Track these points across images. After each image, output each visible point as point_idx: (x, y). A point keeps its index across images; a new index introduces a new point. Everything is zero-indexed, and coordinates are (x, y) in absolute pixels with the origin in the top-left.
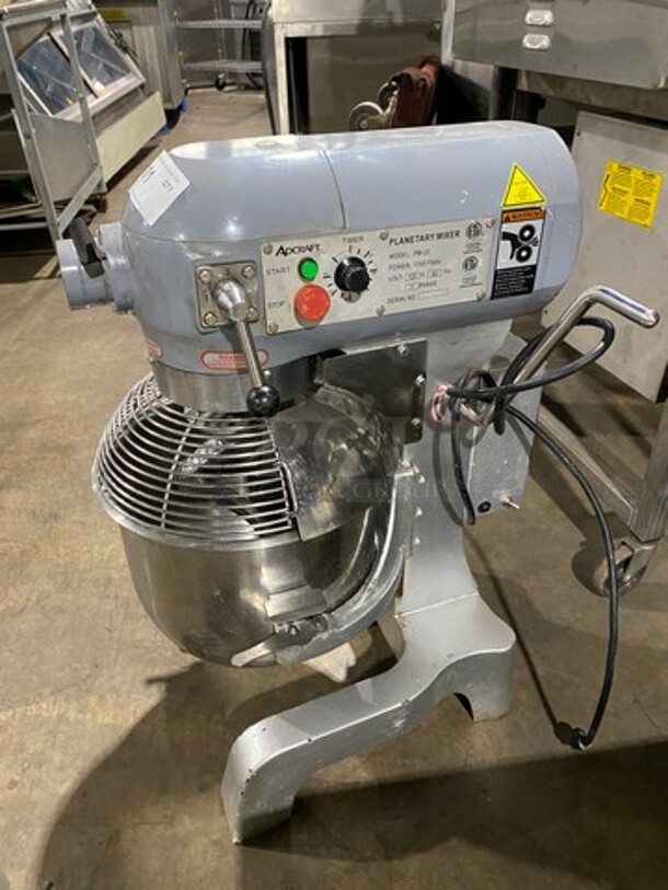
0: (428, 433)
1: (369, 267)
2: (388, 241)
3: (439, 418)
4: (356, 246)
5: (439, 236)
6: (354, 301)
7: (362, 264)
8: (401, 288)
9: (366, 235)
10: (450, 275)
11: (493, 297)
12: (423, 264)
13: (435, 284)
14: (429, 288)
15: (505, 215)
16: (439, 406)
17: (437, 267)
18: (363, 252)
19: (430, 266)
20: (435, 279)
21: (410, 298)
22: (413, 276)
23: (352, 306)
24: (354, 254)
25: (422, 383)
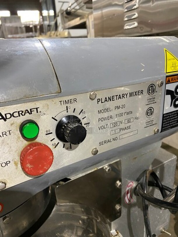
0: (124, 211)
1: (83, 122)
2: (96, 100)
3: (129, 201)
4: (72, 106)
5: (131, 94)
6: (73, 150)
7: (79, 121)
8: (107, 134)
9: (79, 97)
11: (161, 132)
12: (121, 115)
13: (129, 127)
14: (126, 131)
15: (168, 78)
16: (129, 195)
17: (129, 116)
18: (78, 110)
19: (125, 117)
20: (128, 125)
21: (114, 139)
22: (115, 124)
23: (72, 153)
24: (70, 113)
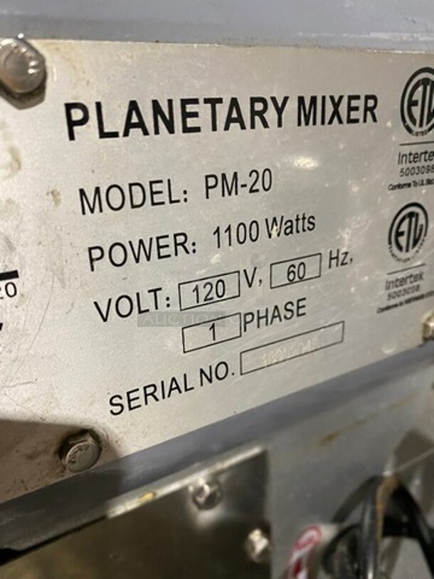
2: (54, 107)
5: (308, 111)
10: (354, 270)
12: (247, 232)
13: (295, 308)
14: (279, 328)
19: (272, 247)
20: (294, 292)
22: (215, 287)
25: (265, 552)
